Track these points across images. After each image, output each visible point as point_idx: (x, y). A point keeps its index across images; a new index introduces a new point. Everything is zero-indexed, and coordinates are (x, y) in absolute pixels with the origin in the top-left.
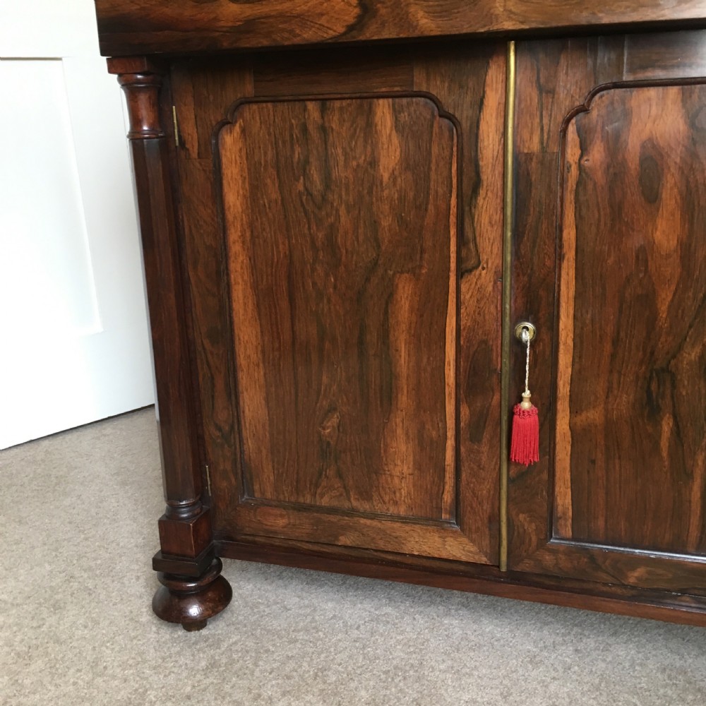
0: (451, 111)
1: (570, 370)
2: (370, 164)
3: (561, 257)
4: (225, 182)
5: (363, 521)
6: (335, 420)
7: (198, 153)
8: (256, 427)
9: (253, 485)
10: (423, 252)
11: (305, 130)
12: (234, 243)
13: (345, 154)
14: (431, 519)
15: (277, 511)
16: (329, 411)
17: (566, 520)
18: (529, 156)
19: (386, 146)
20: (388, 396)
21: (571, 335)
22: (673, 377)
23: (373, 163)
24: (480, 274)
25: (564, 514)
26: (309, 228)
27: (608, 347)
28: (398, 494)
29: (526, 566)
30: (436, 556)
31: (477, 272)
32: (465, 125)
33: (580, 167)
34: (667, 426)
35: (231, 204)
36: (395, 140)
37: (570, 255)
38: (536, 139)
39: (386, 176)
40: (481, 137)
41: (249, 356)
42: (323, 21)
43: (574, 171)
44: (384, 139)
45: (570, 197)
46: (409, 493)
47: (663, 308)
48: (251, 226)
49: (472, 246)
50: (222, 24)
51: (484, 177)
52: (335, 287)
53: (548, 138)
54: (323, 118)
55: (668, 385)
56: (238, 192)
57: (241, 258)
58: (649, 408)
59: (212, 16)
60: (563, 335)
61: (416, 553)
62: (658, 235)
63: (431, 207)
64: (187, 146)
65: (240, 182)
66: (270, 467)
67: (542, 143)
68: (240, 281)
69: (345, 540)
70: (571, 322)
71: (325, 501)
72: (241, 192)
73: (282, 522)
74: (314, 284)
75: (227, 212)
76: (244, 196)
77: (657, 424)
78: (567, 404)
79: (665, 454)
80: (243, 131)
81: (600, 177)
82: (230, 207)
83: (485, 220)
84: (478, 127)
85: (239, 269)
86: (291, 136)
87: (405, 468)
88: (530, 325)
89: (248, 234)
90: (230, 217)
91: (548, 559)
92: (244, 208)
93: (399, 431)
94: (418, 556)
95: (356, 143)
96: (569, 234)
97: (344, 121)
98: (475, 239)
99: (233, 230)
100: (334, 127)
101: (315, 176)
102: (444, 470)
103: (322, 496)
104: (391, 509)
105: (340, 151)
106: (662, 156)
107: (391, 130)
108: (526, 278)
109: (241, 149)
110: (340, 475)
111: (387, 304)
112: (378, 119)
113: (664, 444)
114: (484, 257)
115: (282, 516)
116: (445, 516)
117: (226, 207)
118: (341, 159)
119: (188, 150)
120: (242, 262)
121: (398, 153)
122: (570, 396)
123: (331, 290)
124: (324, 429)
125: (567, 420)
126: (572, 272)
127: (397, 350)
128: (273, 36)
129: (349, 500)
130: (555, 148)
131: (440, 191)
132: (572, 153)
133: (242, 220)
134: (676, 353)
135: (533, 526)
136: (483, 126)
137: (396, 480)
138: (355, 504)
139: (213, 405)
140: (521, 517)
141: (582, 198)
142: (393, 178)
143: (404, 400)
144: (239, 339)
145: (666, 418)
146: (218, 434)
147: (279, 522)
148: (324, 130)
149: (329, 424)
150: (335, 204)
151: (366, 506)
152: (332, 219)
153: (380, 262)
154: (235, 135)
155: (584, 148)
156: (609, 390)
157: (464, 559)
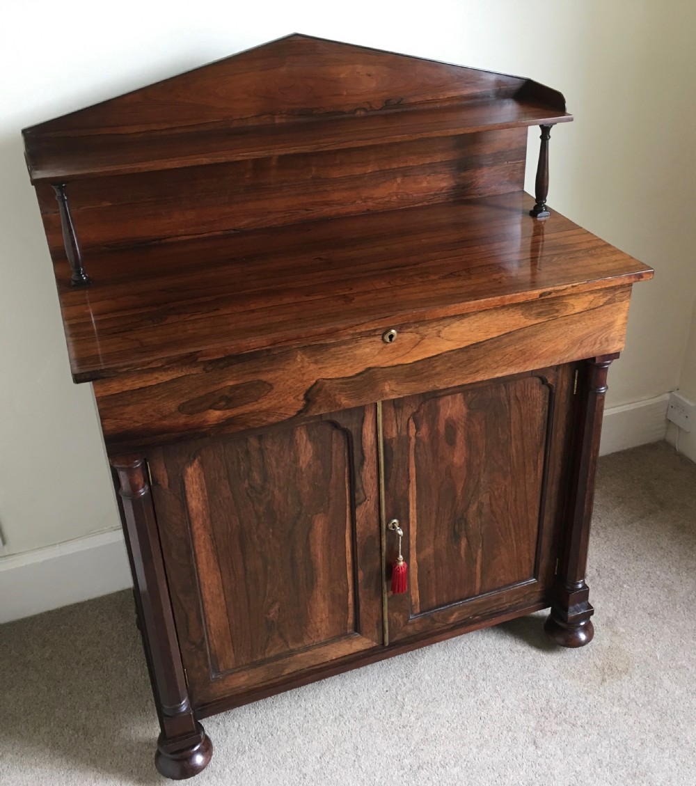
0: (346, 427)
1: (415, 533)
2: (294, 462)
3: (409, 482)
4: (188, 496)
5: (299, 655)
6: (276, 607)
7: (169, 485)
8: (219, 631)
9: (218, 666)
10: (330, 499)
11: (247, 452)
12: (197, 529)
13: (277, 460)
14: (341, 636)
15: (240, 674)
16: (272, 603)
17: (417, 605)
18: (391, 440)
19: (303, 451)
20: (311, 582)
21: (416, 517)
22: (465, 520)
23: (296, 460)
24: (367, 504)
25: (416, 602)
26: (254, 506)
27: (434, 516)
28: (320, 631)
29: (399, 637)
30: (347, 654)
31: (365, 503)
32: (354, 433)
33: (416, 437)
34: (464, 543)
35: (194, 507)
36: (310, 446)
37: (413, 479)
38: (394, 431)
39: (304, 467)
40: (363, 436)
41: (212, 592)
42: (282, 411)
43: (413, 440)
44: (302, 447)
45: (412, 453)
46: (326, 628)
47: (459, 492)
48: (211, 516)
49: (361, 491)
50: (209, 423)
51: (366, 456)
52: (273, 534)
53: (401, 429)
54: (260, 443)
55: (463, 525)
56: (199, 499)
57: (203, 537)
58: (456, 537)
59: (201, 420)
60: (411, 517)
61: (334, 658)
62: (456, 460)
63: (333, 476)
64: (159, 483)
65: (200, 493)
66: (232, 649)
67: (397, 432)
68: (203, 550)
69: (287, 671)
70: (415, 511)
71: (272, 653)
72: (201, 499)
73: (243, 679)
74: (258, 537)
75: (190, 513)
76: (204, 500)
77: (459, 544)
78: (415, 550)
79: (463, 556)
80: (201, 463)
81: (426, 440)
82: (193, 509)
83: (368, 476)
84: (362, 431)
85: (202, 544)
86: (238, 459)
87: (324, 615)
88: (395, 521)
89: (208, 522)
90: (193, 515)
91: (410, 629)
92: (204, 507)
93: (319, 598)
94: (336, 659)
95: (284, 453)
96: (413, 470)
97: (275, 443)
98: (362, 487)
99: (196, 522)
100: (268, 447)
101: (256, 477)
102: (348, 608)
103: (269, 652)
104: (316, 641)
105: (273, 459)
106: (455, 423)
107: (306, 442)
108: (392, 499)
109: (199, 474)
110: (281, 636)
111: (308, 533)
112: (297, 437)
113: (462, 552)
114: (368, 495)
115: (243, 676)
116: (348, 631)
117: (190, 510)
118: (274, 463)
119: (160, 485)
120: (205, 539)
121: (312, 451)
122: (417, 546)
123: (271, 536)
124: (269, 614)
125: (415, 558)
126: (415, 488)
127: (316, 556)
128: (248, 424)
129: (288, 647)
130: (404, 433)
131: (339, 466)
132: (412, 431)
133: (203, 515)
134: (466, 509)
135: (401, 616)
136: (365, 431)
137: (318, 624)
138: (291, 647)
139: (188, 631)
140: (395, 615)
141: (418, 451)
142: (309, 466)
143: (322, 580)
144: (204, 585)
145: (463, 540)
146: (194, 647)
147: (242, 680)
148: (261, 451)
149: (273, 610)
150: (271, 489)
151: (300, 645)
152: (270, 497)
153: (303, 512)
154: (195, 466)
155: (418, 429)
156: (435, 536)
157: (363, 648)
